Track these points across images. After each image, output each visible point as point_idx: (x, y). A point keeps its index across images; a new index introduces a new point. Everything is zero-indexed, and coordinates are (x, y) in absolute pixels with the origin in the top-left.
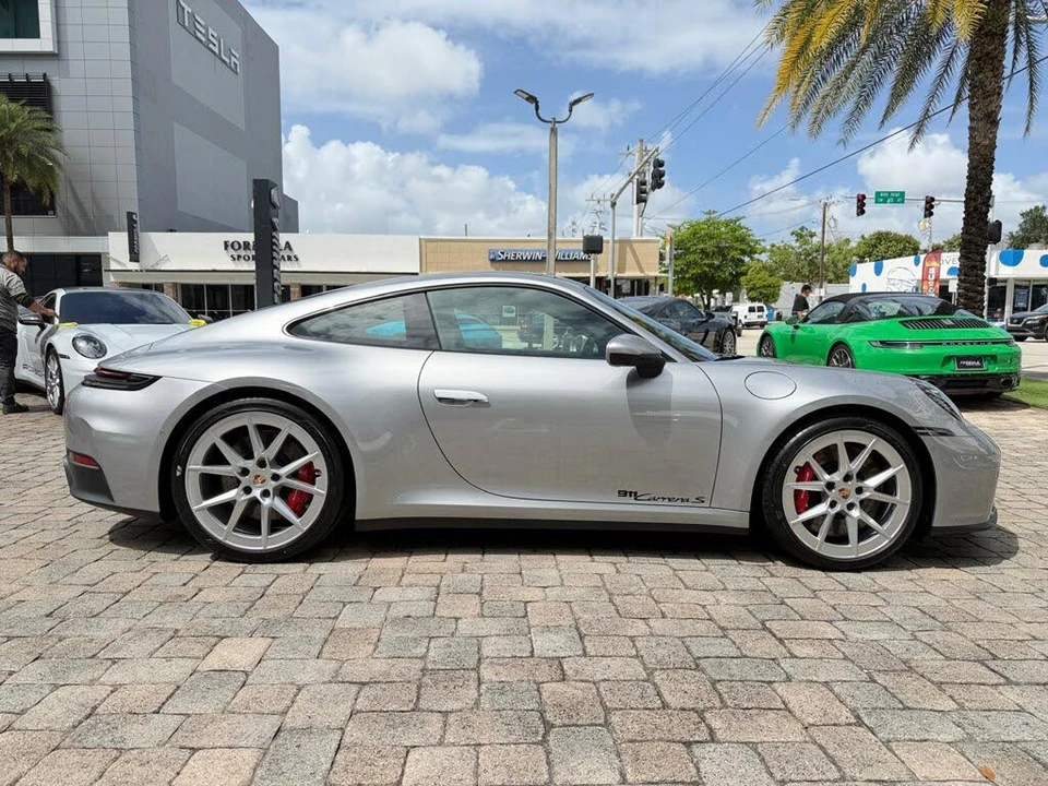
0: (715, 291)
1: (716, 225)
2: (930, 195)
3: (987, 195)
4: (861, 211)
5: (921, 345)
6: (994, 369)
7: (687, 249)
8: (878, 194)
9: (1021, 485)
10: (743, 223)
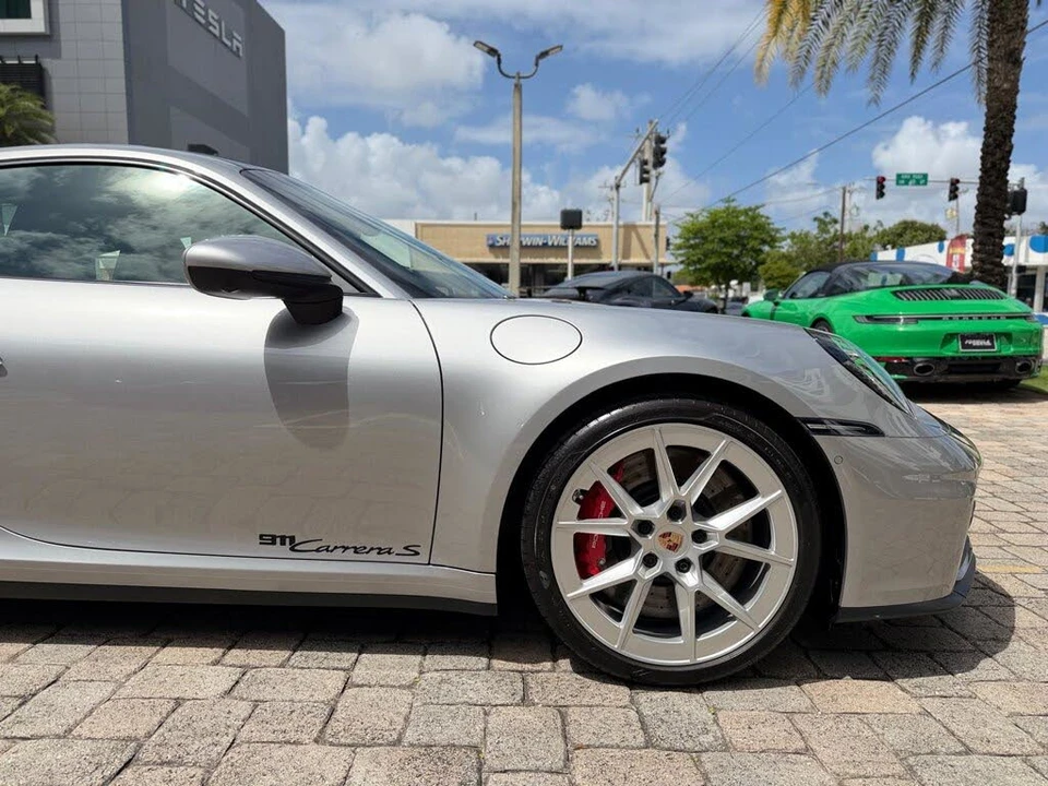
0: (734, 283)
1: (735, 213)
2: (955, 177)
3: (1007, 149)
4: (880, 194)
5: (917, 320)
6: (1010, 350)
7: (705, 238)
8: (899, 176)
9: (1032, 507)
10: (762, 211)
